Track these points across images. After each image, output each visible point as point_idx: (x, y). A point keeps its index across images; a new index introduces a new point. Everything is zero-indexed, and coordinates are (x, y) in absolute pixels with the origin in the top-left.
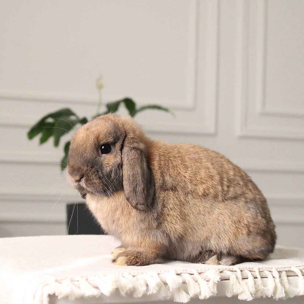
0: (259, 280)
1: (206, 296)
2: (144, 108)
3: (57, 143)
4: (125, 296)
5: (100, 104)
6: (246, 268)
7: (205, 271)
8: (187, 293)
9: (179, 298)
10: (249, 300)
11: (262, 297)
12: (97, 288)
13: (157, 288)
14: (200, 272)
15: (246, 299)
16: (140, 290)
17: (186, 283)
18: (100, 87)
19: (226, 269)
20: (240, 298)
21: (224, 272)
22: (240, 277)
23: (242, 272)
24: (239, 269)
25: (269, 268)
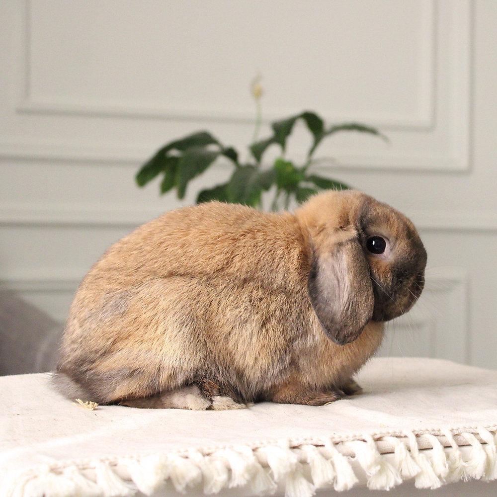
0: (455, 452)
1: (346, 485)
3: (182, 194)
4: (184, 493)
5: (259, 122)
6: (427, 430)
7: (346, 439)
8: (310, 480)
9: (295, 491)
10: (435, 487)
11: (461, 482)
12: (129, 480)
13: (247, 476)
14: (338, 440)
15: (430, 487)
16: (216, 481)
17: (308, 464)
18: (258, 94)
19: (389, 433)
20: (419, 484)
21: (384, 439)
22: (414, 446)
23: (419, 438)
24: (413, 432)
25: (471, 428)
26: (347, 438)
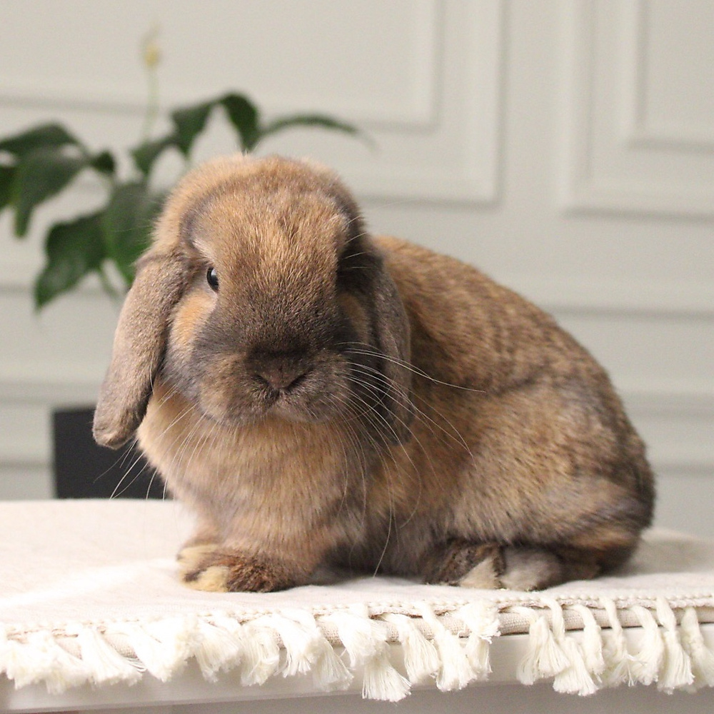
0: (616, 635)
1: (457, 682)
2: (284, 124)
3: (22, 227)
4: (215, 680)
5: (151, 112)
6: (579, 598)
7: (454, 608)
8: (402, 671)
9: (377, 686)
10: (585, 693)
11: (624, 686)
12: (132, 656)
13: (311, 658)
14: (441, 608)
15: (578, 692)
16: (261, 663)
17: (399, 644)
18: (152, 60)
19: (520, 601)
20: (560, 686)
21: (513, 609)
22: (560, 625)
23: (567, 611)
24: (557, 600)
25: (647, 599)
26: (455, 605)
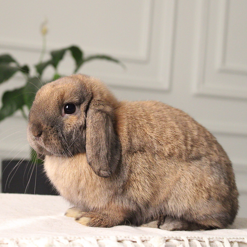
5: (43, 52)
6: (195, 237)
7: (149, 239)
14: (144, 239)
18: (45, 32)
19: (173, 237)
21: (171, 240)
24: (187, 238)
25: (220, 238)
